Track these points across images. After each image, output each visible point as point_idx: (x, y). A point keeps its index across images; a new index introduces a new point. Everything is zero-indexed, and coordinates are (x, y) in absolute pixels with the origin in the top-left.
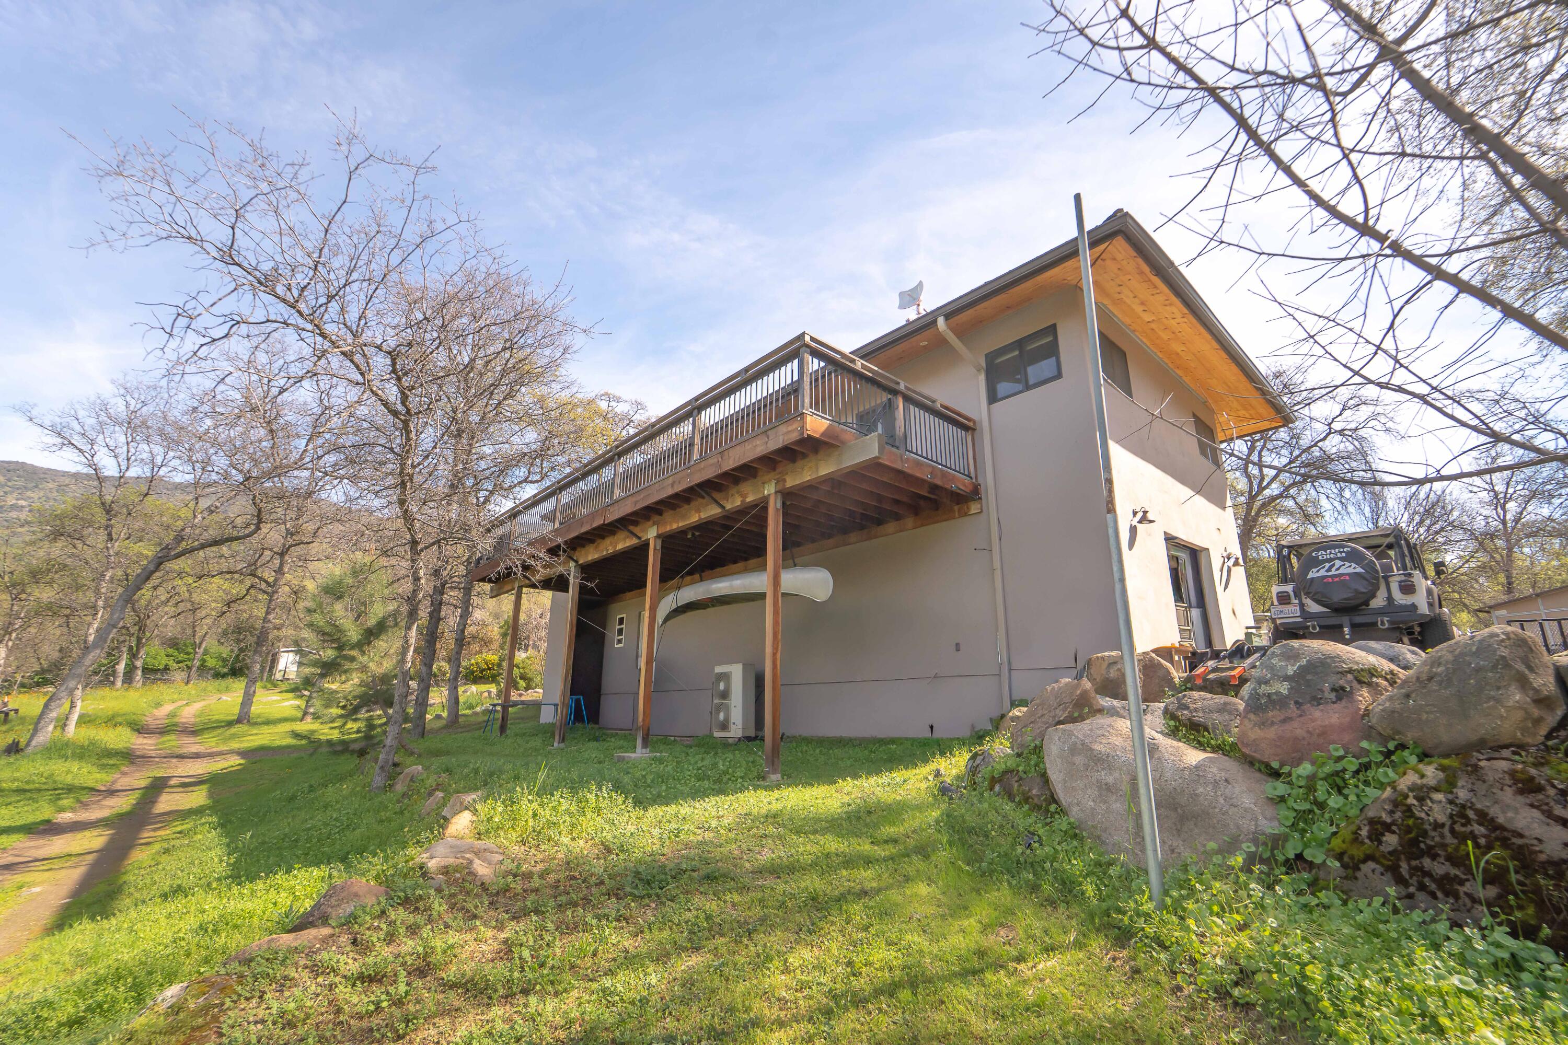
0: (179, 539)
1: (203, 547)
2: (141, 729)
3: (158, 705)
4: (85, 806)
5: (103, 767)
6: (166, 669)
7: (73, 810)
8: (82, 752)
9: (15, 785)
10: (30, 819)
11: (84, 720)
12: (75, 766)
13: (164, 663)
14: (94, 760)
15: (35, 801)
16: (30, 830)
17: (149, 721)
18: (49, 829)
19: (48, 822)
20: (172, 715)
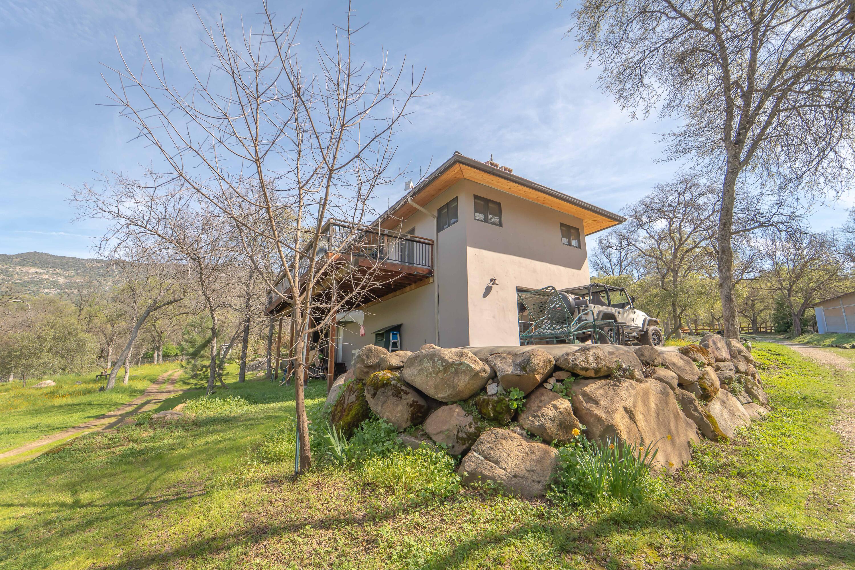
0: (155, 302)
1: (164, 305)
2: (154, 381)
3: (167, 371)
4: (118, 409)
5: (130, 396)
6: (177, 355)
7: (114, 411)
8: (125, 391)
9: (98, 403)
10: (99, 413)
11: (132, 378)
12: (120, 396)
13: (175, 352)
14: (129, 394)
15: (102, 408)
16: (97, 417)
17: (160, 378)
18: (104, 416)
19: (103, 415)
20: (170, 375)
